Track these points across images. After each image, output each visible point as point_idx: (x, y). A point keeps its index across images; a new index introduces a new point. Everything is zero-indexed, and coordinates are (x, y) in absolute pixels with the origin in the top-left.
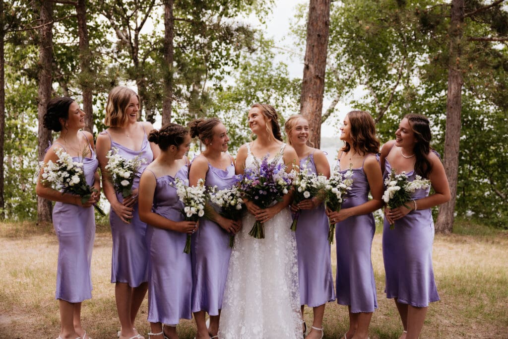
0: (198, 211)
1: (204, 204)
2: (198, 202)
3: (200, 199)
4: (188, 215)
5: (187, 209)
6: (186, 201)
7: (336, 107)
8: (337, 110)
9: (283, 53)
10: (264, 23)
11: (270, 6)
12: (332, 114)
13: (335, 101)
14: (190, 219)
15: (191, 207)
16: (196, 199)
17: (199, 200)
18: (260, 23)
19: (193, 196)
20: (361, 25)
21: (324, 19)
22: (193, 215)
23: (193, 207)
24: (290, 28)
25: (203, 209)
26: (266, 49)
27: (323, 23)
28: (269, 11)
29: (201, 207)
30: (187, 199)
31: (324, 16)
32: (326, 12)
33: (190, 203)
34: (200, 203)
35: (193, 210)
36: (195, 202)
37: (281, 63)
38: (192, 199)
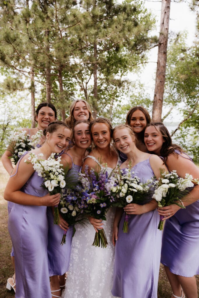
0: (59, 182)
1: (64, 174)
2: (57, 173)
3: (59, 170)
4: (50, 190)
5: (48, 184)
6: (44, 175)
7: (171, 111)
8: (172, 113)
9: (148, 89)
10: (140, 77)
11: (143, 70)
12: (169, 115)
13: (171, 109)
14: (53, 193)
15: (51, 180)
16: (54, 170)
17: (57, 171)
18: (138, 77)
19: (51, 169)
20: (179, 76)
21: (163, 74)
22: (55, 188)
23: (53, 179)
24: (152, 78)
25: (64, 180)
26: (141, 87)
27: (162, 76)
28: (142, 72)
29: (61, 178)
30: (45, 173)
31: (163, 73)
32: (164, 71)
33: (50, 176)
34: (59, 173)
35: (54, 183)
36: (54, 174)
37: (147, 94)
38: (50, 171)
